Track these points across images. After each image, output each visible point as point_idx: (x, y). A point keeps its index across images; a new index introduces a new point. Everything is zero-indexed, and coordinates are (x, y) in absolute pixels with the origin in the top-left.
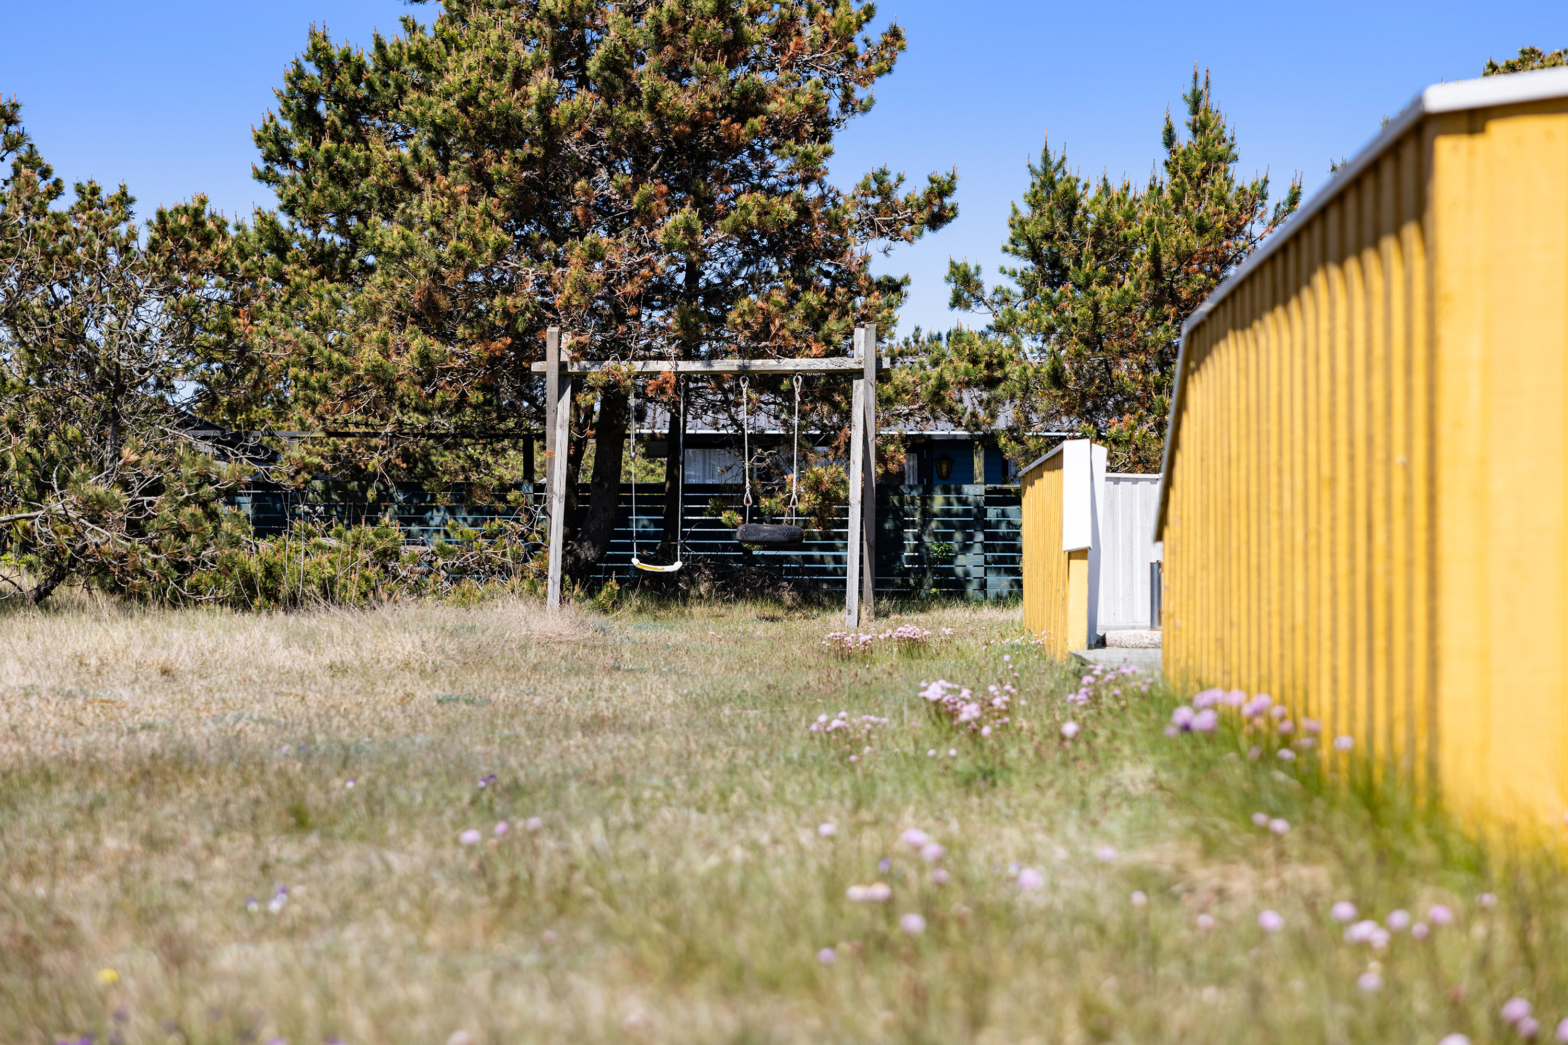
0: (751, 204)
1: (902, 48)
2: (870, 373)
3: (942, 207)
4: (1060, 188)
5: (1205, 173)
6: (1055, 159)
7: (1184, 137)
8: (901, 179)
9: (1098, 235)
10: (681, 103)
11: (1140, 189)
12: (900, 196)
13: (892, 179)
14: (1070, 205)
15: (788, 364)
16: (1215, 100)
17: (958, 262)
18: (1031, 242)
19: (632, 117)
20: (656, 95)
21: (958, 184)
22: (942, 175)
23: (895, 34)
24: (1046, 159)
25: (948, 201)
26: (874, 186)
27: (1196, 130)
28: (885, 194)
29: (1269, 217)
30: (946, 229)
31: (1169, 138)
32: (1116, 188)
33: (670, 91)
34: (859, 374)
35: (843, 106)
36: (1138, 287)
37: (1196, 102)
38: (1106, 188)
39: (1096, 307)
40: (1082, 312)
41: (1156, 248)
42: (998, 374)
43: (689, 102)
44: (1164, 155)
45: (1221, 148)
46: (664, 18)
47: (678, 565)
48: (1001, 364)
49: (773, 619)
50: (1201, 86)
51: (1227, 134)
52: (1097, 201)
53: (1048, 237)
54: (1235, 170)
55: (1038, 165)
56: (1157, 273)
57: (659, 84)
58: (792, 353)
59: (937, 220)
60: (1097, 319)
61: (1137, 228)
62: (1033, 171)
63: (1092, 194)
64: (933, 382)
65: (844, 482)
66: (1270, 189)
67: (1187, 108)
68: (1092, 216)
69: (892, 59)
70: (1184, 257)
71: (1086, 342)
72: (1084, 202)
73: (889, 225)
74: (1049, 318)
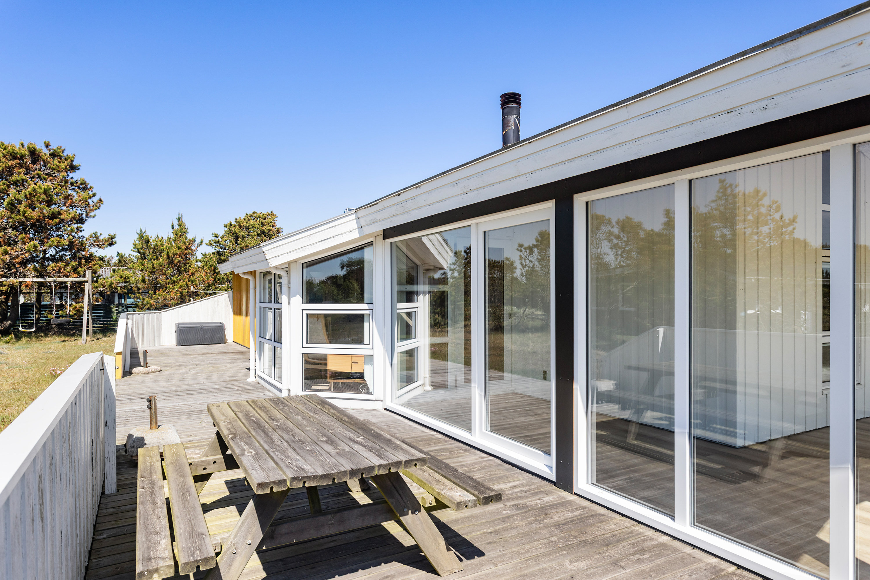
0: (54, 240)
1: (102, 204)
2: (90, 281)
3: (112, 241)
4: (145, 238)
5: (181, 235)
6: (143, 231)
7: (176, 227)
8: (101, 235)
9: (154, 248)
10: (32, 215)
11: (165, 238)
12: (101, 238)
13: (99, 234)
14: (147, 241)
15: (66, 279)
16: (184, 219)
17: (120, 252)
18: (138, 250)
19: (18, 217)
20: (24, 213)
21: (116, 236)
22: (112, 234)
23: (101, 200)
24: (141, 231)
25: (114, 240)
26: (94, 236)
27: (180, 225)
28: (97, 238)
29: (196, 245)
30: (113, 246)
31: (173, 227)
32: (160, 237)
33: (29, 211)
34: (87, 282)
35: (86, 216)
36: (163, 260)
37: (179, 220)
38: (158, 237)
39: (153, 265)
40: (150, 266)
41: (168, 252)
42: (128, 280)
43: (35, 214)
44: (172, 230)
45: (184, 230)
46: (27, 193)
47: (34, 329)
48: (128, 278)
49: (64, 341)
50: (180, 216)
51: (186, 227)
52: (154, 241)
53: (141, 249)
54: (187, 235)
55: (139, 232)
56: (168, 257)
57: (25, 210)
58: (67, 276)
59: (111, 244)
60: (154, 268)
61: (164, 247)
62: (138, 234)
63: (153, 238)
64: (109, 283)
65: (83, 307)
66: (196, 239)
67: (177, 221)
68: (152, 244)
69: (100, 206)
70: (175, 255)
71: (151, 273)
72: (151, 241)
73: (98, 245)
74: (142, 267)
